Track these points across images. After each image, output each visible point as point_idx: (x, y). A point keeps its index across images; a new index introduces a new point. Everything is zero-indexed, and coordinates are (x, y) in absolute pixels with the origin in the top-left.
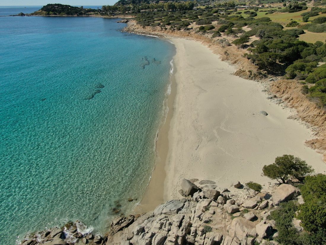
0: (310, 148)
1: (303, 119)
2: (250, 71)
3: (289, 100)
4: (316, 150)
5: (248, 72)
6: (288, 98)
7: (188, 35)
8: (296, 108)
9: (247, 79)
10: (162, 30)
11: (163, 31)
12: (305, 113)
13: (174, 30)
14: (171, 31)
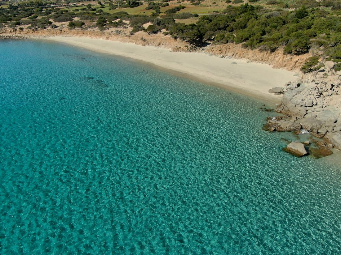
0: (277, 69)
1: (256, 60)
2: (186, 46)
3: (235, 55)
4: (281, 69)
5: (185, 47)
6: (234, 54)
7: (61, 33)
8: (244, 57)
9: (187, 52)
10: (15, 31)
11: (17, 32)
12: (255, 57)
13: (36, 29)
14: (31, 31)
